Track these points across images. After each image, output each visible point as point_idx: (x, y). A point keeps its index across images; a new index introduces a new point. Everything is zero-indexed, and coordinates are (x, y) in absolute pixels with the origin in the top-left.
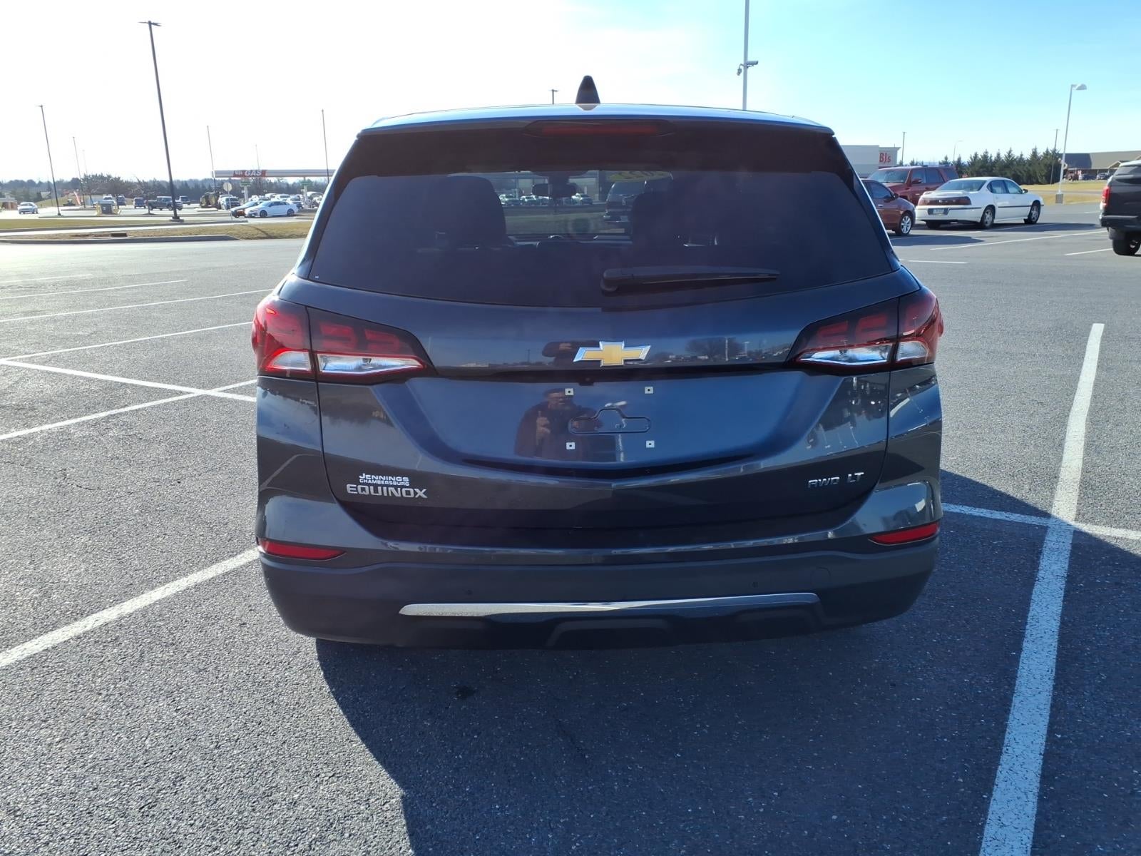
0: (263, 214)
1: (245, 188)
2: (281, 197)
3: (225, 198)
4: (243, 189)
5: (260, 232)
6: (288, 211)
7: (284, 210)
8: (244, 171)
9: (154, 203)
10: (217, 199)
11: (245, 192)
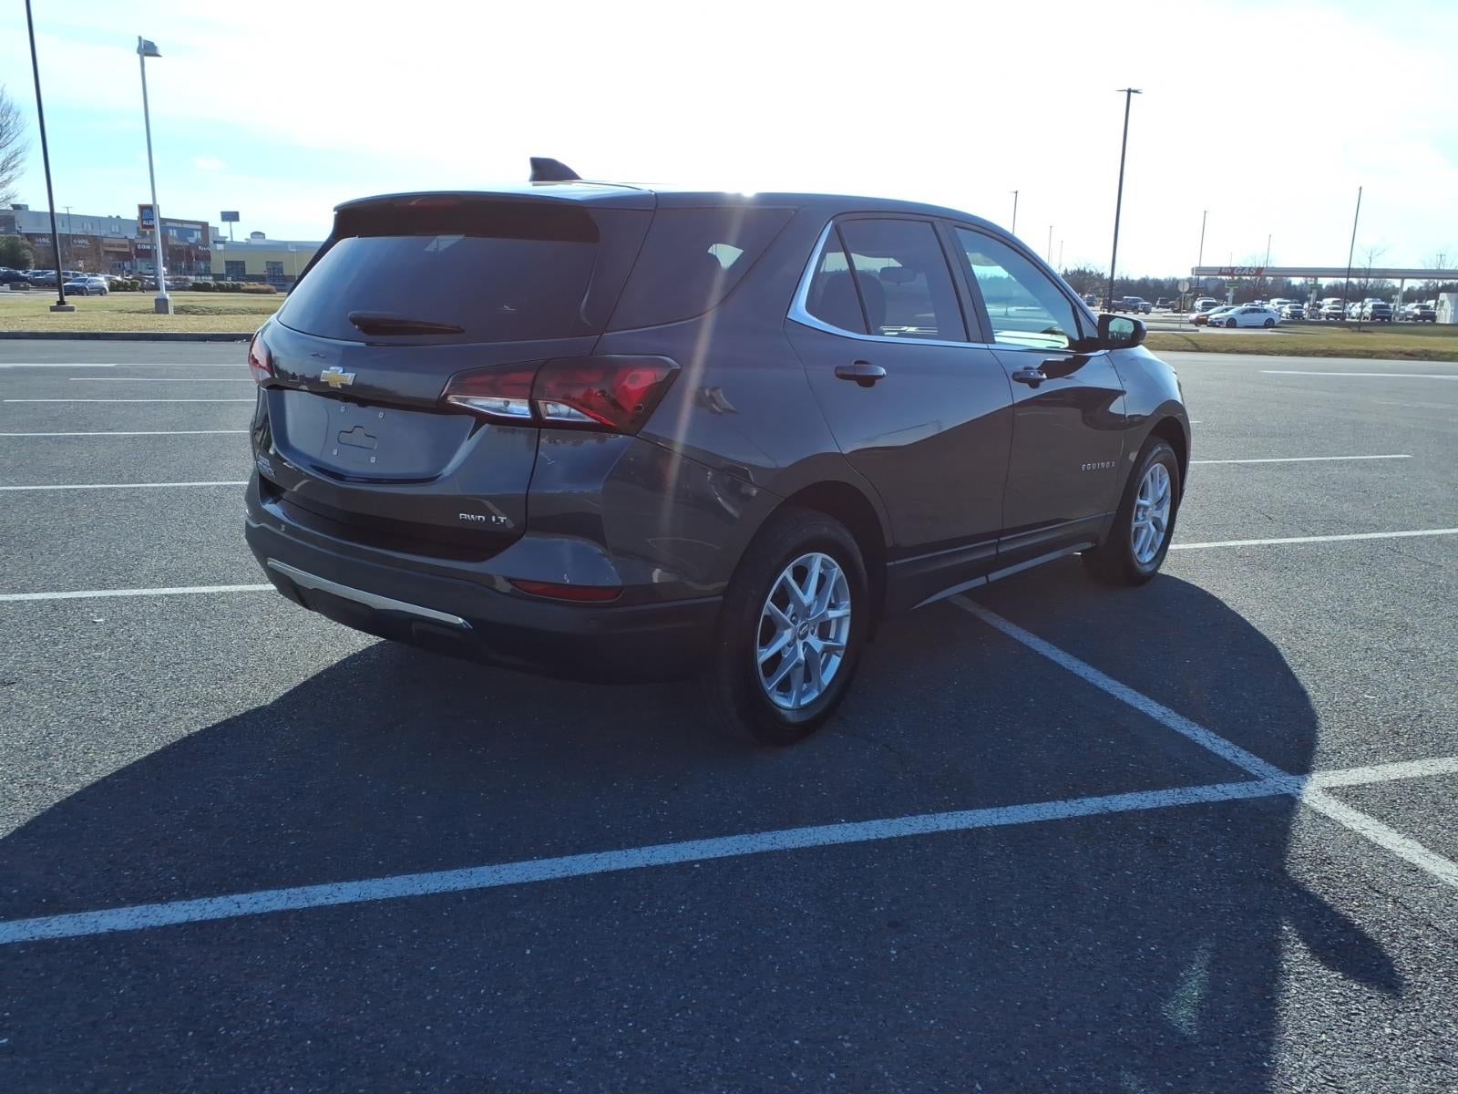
0: (1231, 323)
1: (1232, 290)
2: (1278, 303)
3: (1202, 301)
4: (1228, 291)
5: (1189, 343)
6: (1267, 321)
7: (1262, 318)
8: (1233, 269)
9: (1118, 304)
10: (1193, 303)
11: (1230, 295)
